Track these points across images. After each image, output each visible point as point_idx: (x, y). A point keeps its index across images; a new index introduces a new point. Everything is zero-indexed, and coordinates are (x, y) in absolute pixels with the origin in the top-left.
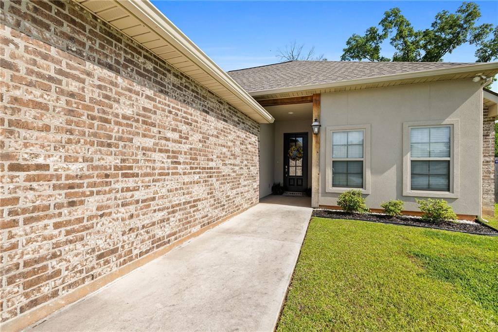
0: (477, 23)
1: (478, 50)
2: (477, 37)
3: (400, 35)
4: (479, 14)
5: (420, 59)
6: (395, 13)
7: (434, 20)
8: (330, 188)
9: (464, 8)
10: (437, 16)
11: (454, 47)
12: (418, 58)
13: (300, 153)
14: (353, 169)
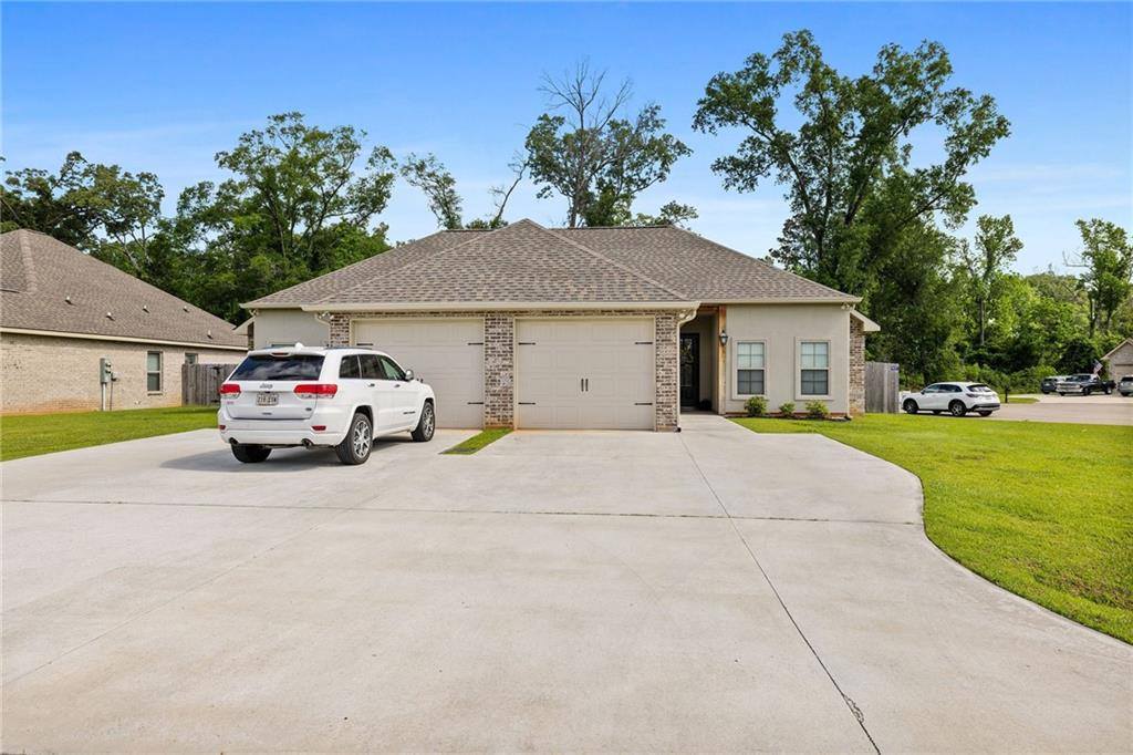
0: (949, 84)
1: (949, 139)
2: (950, 111)
3: (814, 87)
4: (950, 67)
5: (854, 136)
6: (804, 40)
7: (876, 61)
8: (736, 396)
9: (925, 50)
10: (882, 53)
11: (912, 124)
12: (850, 133)
13: (689, 359)
14: (755, 377)
